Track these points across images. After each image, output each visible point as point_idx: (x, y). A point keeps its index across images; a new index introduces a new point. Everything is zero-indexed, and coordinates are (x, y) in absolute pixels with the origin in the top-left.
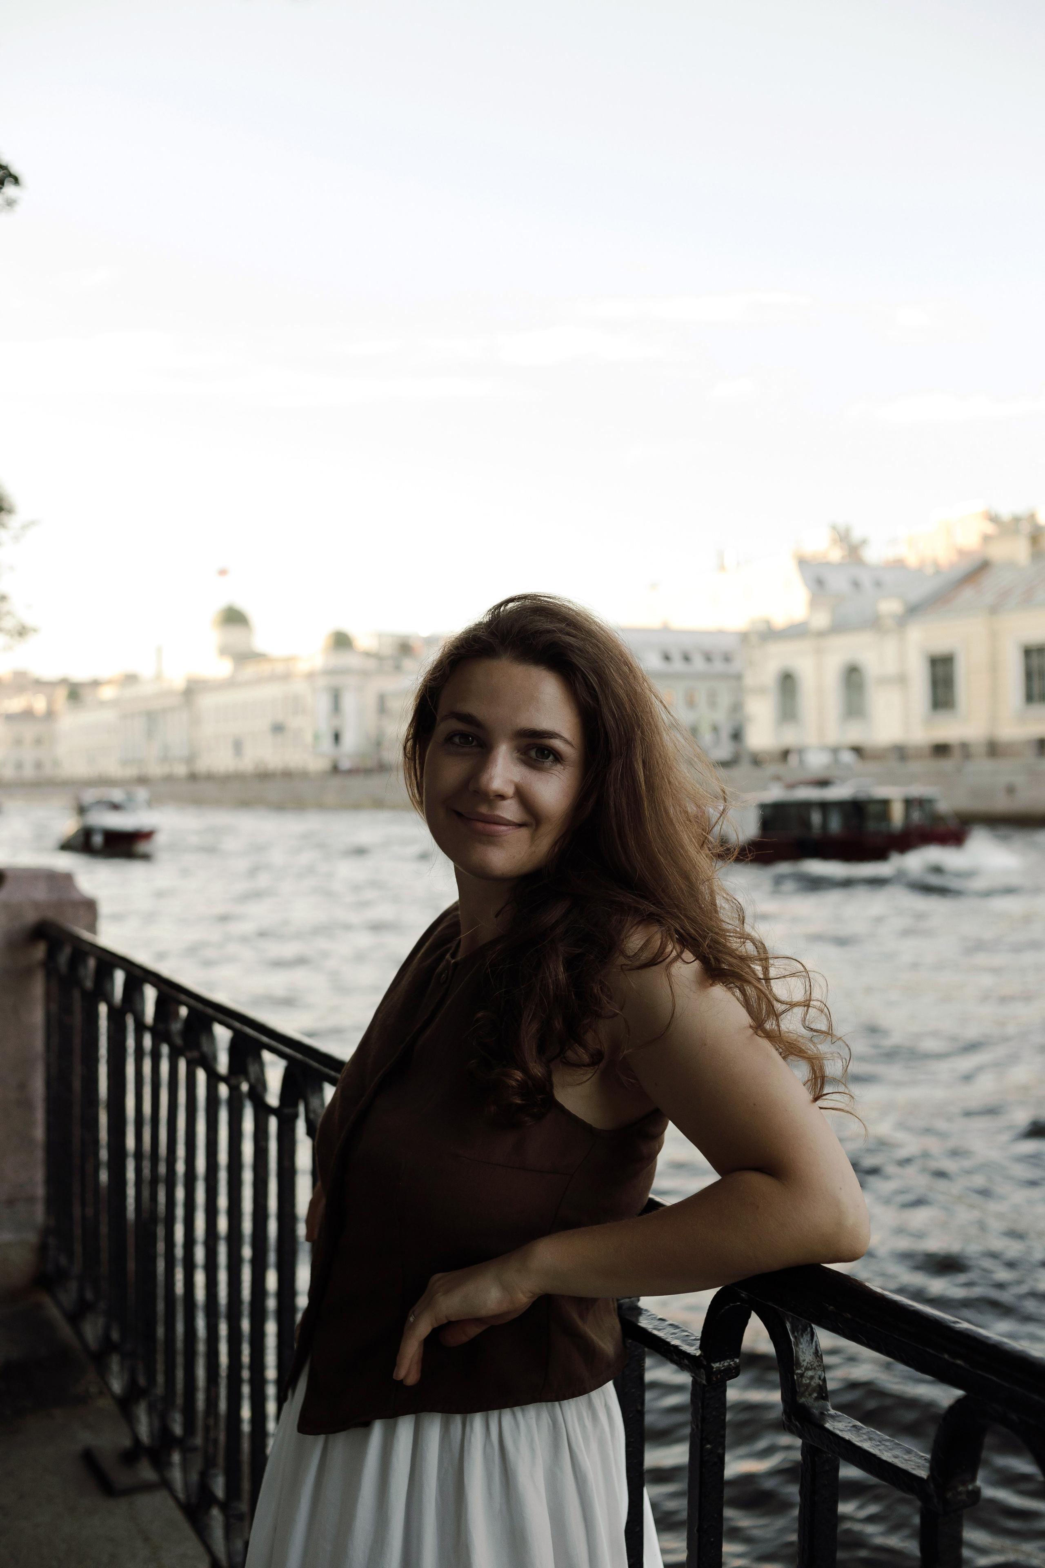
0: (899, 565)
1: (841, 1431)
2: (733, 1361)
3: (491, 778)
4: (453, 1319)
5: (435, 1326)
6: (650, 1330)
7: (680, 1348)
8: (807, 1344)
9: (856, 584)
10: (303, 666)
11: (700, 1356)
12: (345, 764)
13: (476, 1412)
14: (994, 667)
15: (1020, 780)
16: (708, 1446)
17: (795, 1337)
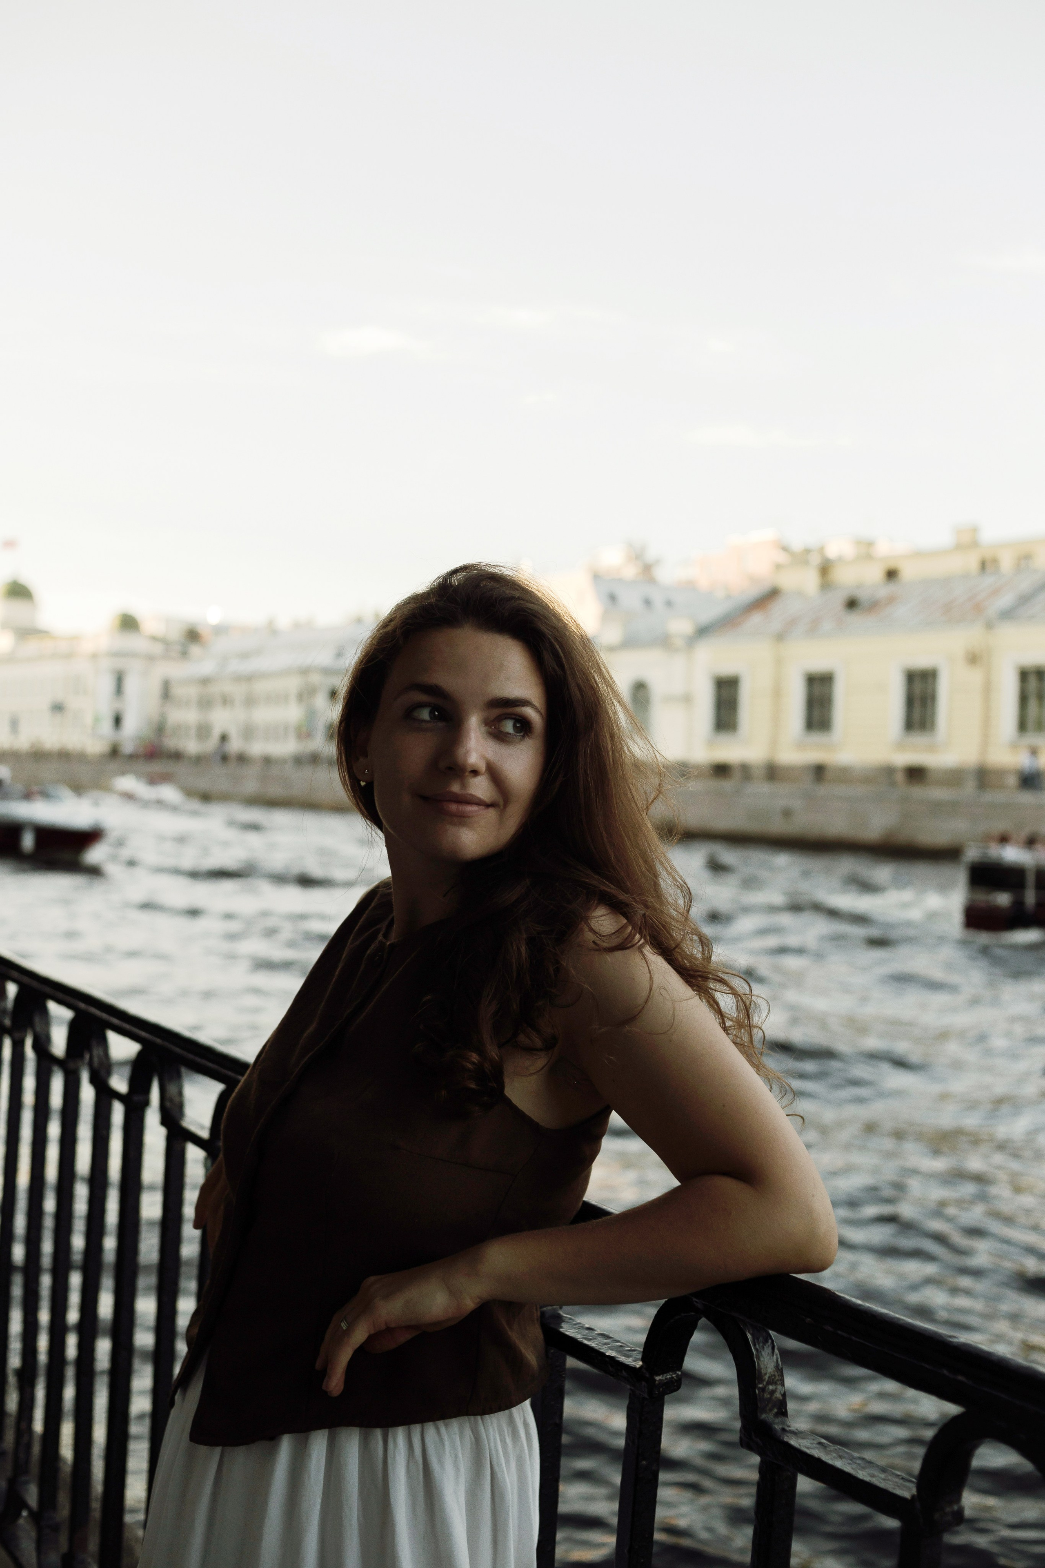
0: (690, 586)
1: (808, 1448)
2: (675, 1373)
3: (468, 752)
4: (393, 1325)
5: (372, 1332)
6: (580, 1340)
7: (617, 1359)
8: (769, 1357)
9: (648, 602)
10: (87, 647)
11: (641, 1367)
12: (128, 748)
13: (399, 1426)
14: (777, 693)
15: (796, 804)
16: (644, 1462)
17: (757, 1350)
